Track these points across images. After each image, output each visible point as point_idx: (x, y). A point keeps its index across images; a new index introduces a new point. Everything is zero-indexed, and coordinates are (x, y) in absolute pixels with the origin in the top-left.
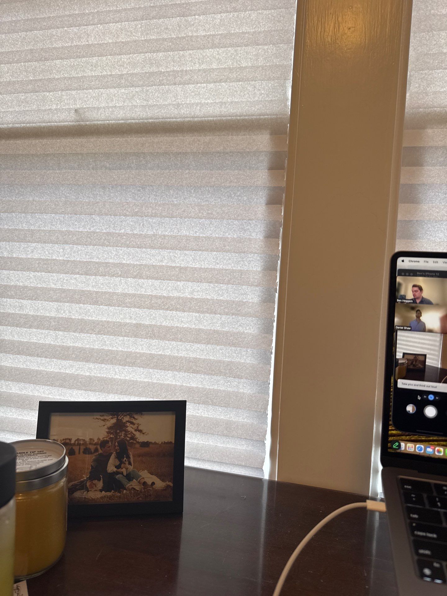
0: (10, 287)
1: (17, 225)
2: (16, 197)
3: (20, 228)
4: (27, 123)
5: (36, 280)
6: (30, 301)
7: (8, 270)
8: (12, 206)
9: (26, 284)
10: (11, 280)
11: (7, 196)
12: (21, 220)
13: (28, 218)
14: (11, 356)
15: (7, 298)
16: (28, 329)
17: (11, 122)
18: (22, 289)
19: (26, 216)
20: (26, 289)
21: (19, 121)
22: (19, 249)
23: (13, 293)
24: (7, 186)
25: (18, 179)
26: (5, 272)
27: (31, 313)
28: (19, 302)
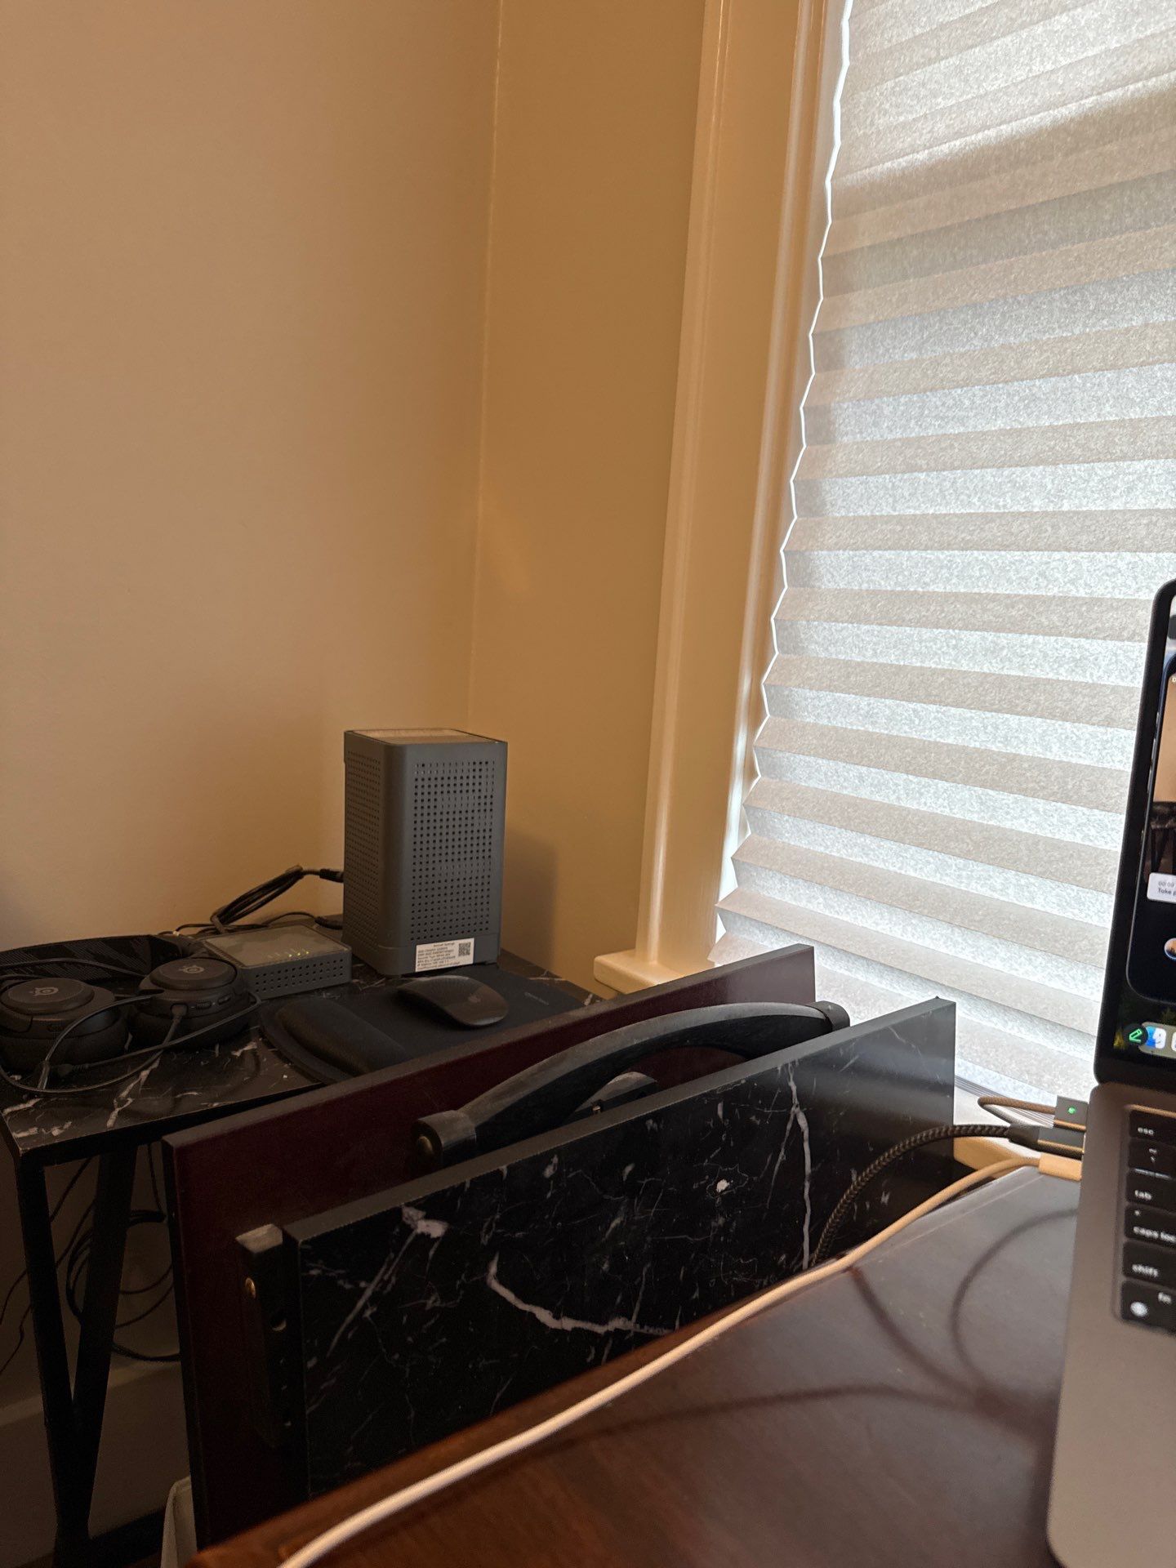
0: (1044, 602)
1: (1084, 410)
2: (1085, 325)
3: (1091, 419)
4: (1148, 78)
5: (1135, 578)
6: (1110, 644)
7: (1046, 550)
8: (1073, 354)
9: (1099, 591)
10: (1049, 581)
11: (1056, 325)
12: (1100, 393)
13: (1124, 383)
14: (1041, 804)
15: (1037, 634)
16: (1102, 729)
17: (1093, 89)
18: (1084, 609)
19: (1118, 377)
20: (1099, 606)
21: (1121, 77)
22: (1082, 486)
23: (1055, 618)
24: (1062, 293)
25: (1102, 264)
26: (1035, 556)
27: (1113, 681)
28: (1076, 645)
